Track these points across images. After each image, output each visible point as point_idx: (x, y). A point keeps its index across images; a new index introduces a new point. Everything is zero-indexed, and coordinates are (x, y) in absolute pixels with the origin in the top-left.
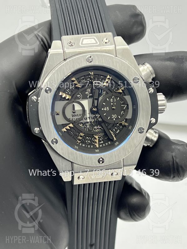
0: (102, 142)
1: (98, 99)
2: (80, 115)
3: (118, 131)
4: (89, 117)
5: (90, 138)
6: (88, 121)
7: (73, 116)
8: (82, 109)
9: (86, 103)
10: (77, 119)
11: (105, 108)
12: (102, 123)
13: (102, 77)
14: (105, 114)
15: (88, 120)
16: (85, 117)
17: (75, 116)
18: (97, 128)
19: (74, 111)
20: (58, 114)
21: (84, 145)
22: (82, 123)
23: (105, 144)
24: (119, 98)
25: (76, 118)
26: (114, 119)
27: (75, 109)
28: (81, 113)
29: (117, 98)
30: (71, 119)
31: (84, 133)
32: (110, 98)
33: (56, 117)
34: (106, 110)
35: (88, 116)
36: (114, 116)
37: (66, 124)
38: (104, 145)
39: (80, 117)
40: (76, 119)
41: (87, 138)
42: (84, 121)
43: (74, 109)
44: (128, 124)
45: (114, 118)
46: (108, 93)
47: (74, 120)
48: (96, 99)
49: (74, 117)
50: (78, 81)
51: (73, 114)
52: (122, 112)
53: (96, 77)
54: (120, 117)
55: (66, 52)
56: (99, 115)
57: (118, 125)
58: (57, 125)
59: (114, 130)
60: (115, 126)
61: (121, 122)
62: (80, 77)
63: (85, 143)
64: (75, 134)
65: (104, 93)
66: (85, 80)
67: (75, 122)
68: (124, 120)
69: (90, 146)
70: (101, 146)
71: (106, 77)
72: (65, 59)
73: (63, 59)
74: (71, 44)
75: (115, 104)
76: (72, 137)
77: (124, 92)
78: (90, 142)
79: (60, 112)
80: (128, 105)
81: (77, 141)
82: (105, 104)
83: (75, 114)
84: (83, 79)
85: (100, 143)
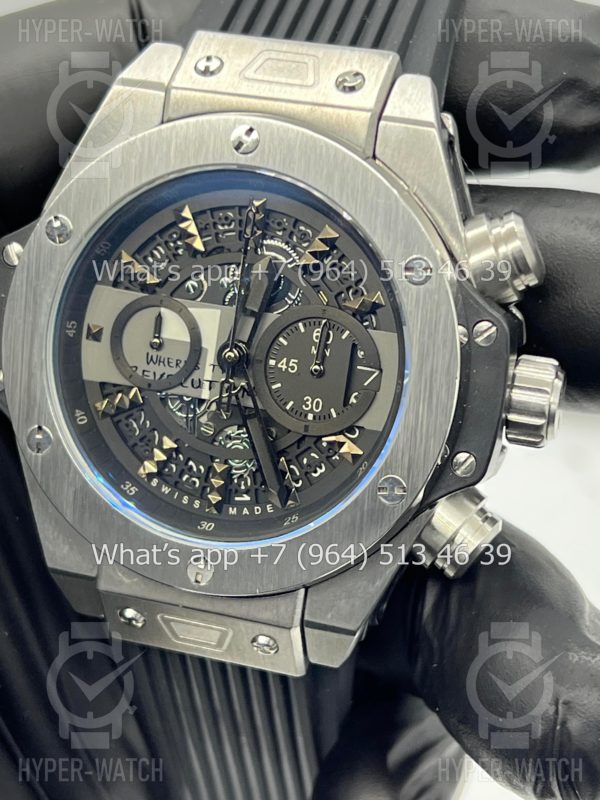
0: (246, 498)
1: (258, 317)
2: (177, 364)
3: (320, 471)
4: (211, 382)
5: (201, 467)
6: (203, 397)
7: (150, 360)
8: (188, 340)
9: (212, 322)
10: (162, 376)
11: (285, 360)
12: (250, 417)
13: (302, 228)
14: (279, 385)
15: (205, 394)
16: (195, 376)
17: (159, 361)
18: (235, 438)
19: (156, 340)
20: (96, 336)
21: (166, 490)
22: (182, 401)
23: (251, 511)
24: (348, 332)
25: (160, 369)
26: (310, 417)
27: (165, 335)
28: (184, 355)
29: (343, 332)
30: (139, 372)
31: (175, 442)
32: (311, 321)
33: (87, 346)
34: (284, 367)
35: (208, 375)
36: (312, 405)
37: (115, 385)
38: (246, 511)
39: (174, 371)
40: (158, 377)
41: (191, 463)
42: (187, 391)
43: (159, 333)
44: (361, 452)
45: (311, 411)
46: (309, 303)
47: (152, 377)
48: (253, 314)
49: (152, 367)
50: (204, 223)
51: (154, 353)
52: (355, 397)
53: (279, 224)
54: (334, 415)
55: (173, 92)
56: (243, 384)
57: (325, 444)
58: (83, 382)
59: (305, 461)
60: (309, 448)
61: (335, 434)
62: (213, 210)
63: (176, 483)
64: (145, 437)
65: (294, 298)
66: (232, 227)
67: (149, 385)
68: (357, 431)
69: (191, 502)
70: (233, 511)
71: (316, 232)
72: (165, 119)
73: (160, 120)
74: (208, 64)
75: (328, 354)
76: (131, 443)
77: (375, 313)
78: (197, 485)
79: (104, 332)
80: (381, 371)
81: (142, 463)
82: (285, 343)
83: (160, 353)
84: (224, 221)
85: (237, 499)
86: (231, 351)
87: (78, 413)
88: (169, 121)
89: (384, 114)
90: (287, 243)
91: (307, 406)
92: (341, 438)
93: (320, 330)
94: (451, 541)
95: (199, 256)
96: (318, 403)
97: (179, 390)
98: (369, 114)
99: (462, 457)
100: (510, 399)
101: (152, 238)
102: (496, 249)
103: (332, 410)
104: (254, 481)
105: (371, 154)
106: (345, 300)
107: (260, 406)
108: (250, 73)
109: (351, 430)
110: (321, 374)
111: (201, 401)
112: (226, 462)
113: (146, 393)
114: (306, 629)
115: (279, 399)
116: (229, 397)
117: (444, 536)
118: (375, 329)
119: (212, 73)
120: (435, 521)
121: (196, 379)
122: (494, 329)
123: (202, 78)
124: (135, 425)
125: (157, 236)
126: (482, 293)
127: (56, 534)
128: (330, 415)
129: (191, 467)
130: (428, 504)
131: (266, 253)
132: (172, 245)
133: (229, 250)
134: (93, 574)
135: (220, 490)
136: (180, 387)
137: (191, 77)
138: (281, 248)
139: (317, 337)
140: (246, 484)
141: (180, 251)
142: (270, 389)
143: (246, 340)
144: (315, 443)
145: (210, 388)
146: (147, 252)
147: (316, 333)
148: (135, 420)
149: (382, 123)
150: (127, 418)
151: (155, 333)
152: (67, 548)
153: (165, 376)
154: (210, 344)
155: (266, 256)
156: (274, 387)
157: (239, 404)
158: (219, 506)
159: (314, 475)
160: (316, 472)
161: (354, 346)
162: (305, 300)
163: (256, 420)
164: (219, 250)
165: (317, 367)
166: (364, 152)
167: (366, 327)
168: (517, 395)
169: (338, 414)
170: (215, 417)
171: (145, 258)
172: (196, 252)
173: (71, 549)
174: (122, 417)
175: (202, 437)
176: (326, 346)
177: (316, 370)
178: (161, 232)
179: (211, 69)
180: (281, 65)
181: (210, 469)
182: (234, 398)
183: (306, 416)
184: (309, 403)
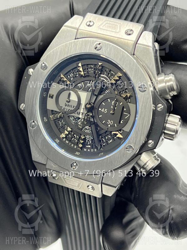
0: (89, 146)
1: (97, 96)
2: (73, 107)
3: (110, 141)
4: (82, 113)
5: (78, 137)
6: (80, 117)
7: (66, 105)
8: (77, 101)
9: (84, 96)
10: (69, 110)
11: (104, 109)
12: (92, 124)
13: (112, 72)
14: (101, 116)
17: (68, 106)
18: (88, 129)
19: (68, 100)
20: (52, 97)
21: (67, 142)
24: (122, 103)
25: (68, 108)
26: (109, 126)
28: (75, 105)
29: (120, 103)
30: (63, 108)
31: (71, 129)
32: (112, 99)
33: (49, 99)
34: (103, 111)
35: (82, 111)
36: (110, 122)
37: (56, 111)
38: (89, 150)
39: (72, 109)
42: (76, 115)
43: (69, 98)
44: (122, 137)
45: (110, 124)
47: (66, 110)
48: (96, 95)
49: (66, 107)
50: (85, 68)
51: (67, 103)
52: (122, 121)
53: (105, 70)
54: (116, 126)
55: (79, 30)
56: (91, 115)
57: (113, 134)
58: (47, 109)
59: (107, 138)
60: (108, 134)
61: (116, 131)
62: (87, 65)
63: (70, 140)
64: (63, 127)
65: (108, 92)
66: (92, 70)
67: (65, 112)
68: (122, 131)
69: (74, 146)
70: (85, 150)
71: (116, 74)
72: (76, 38)
73: (75, 38)
74: (90, 23)
75: (116, 108)
76: (59, 128)
77: (130, 98)
78: (76, 141)
79: (54, 96)
80: (130, 115)
81: (61, 134)
82: (104, 104)
83: (69, 104)
84: (90, 68)
85: (87, 146)
86: (89, 105)
87: (45, 118)
88: (77, 39)
89: (138, 42)
90: (107, 76)
91: (109, 123)
92: (117, 133)
93: (114, 101)
94: (145, 164)
95: (82, 77)
96: (112, 122)
97: (73, 114)
98: (133, 42)
99: (150, 141)
100: (165, 126)
101: (70, 71)
102: (166, 84)
103: (115, 124)
104: (92, 142)
105: (133, 53)
106: (122, 94)
107: (95, 121)
108: (101, 27)
109: (120, 130)
110: (113, 114)
111: (79, 118)
112: (85, 136)
113: (64, 114)
114: (103, 185)
115: (101, 120)
116: (87, 118)
117: (143, 163)
118: (129, 103)
119: (91, 26)
120: (141, 158)
121: (78, 112)
122: (163, 106)
123: (88, 27)
124: (60, 123)
125: (71, 71)
126: (160, 95)
127: (36, 151)
128: (115, 126)
129: (75, 136)
130: (140, 153)
131: (101, 78)
132: (75, 73)
133: (91, 77)
134: (45, 164)
135: (82, 144)
136: (74, 114)
137: (85, 27)
138: (105, 77)
139: (113, 103)
140: (90, 143)
141: (77, 75)
142: (99, 117)
143: (93, 103)
144: (110, 133)
145: (82, 115)
146: (68, 75)
147: (113, 102)
148: (60, 122)
149: (137, 45)
150: (58, 121)
151: (68, 98)
152: (38, 155)
153: (70, 110)
154: (83, 102)
155: (101, 79)
156: (100, 116)
157: (90, 120)
158: (81, 148)
159: (109, 142)
160: (109, 141)
161: (123, 107)
162: (111, 93)
163: (94, 125)
164: (88, 76)
165: (112, 112)
166: (131, 53)
167: (127, 102)
168: (168, 126)
169: (117, 126)
170: (83, 123)
171: (67, 76)
172: (82, 76)
173: (39, 156)
174: (57, 120)
175: (79, 128)
176: (115, 106)
177: (112, 113)
178: (72, 69)
179: (90, 25)
180: (110, 25)
181: (80, 137)
182: (88, 118)
183: (108, 125)
184: (109, 122)
